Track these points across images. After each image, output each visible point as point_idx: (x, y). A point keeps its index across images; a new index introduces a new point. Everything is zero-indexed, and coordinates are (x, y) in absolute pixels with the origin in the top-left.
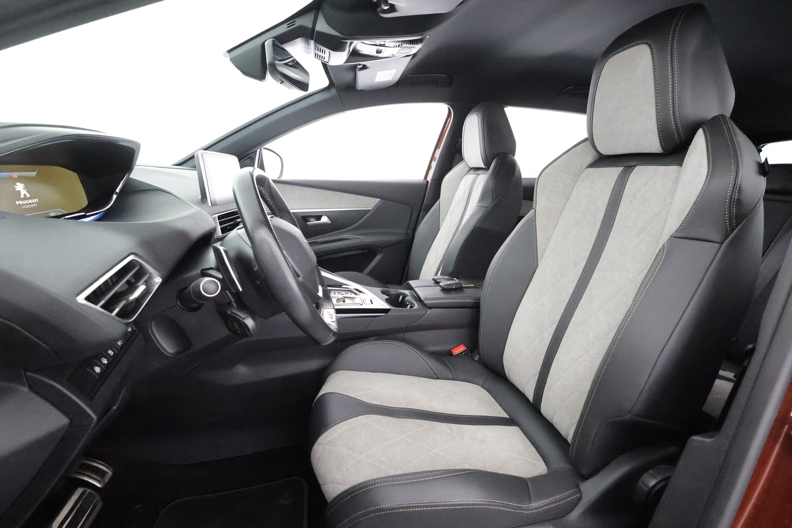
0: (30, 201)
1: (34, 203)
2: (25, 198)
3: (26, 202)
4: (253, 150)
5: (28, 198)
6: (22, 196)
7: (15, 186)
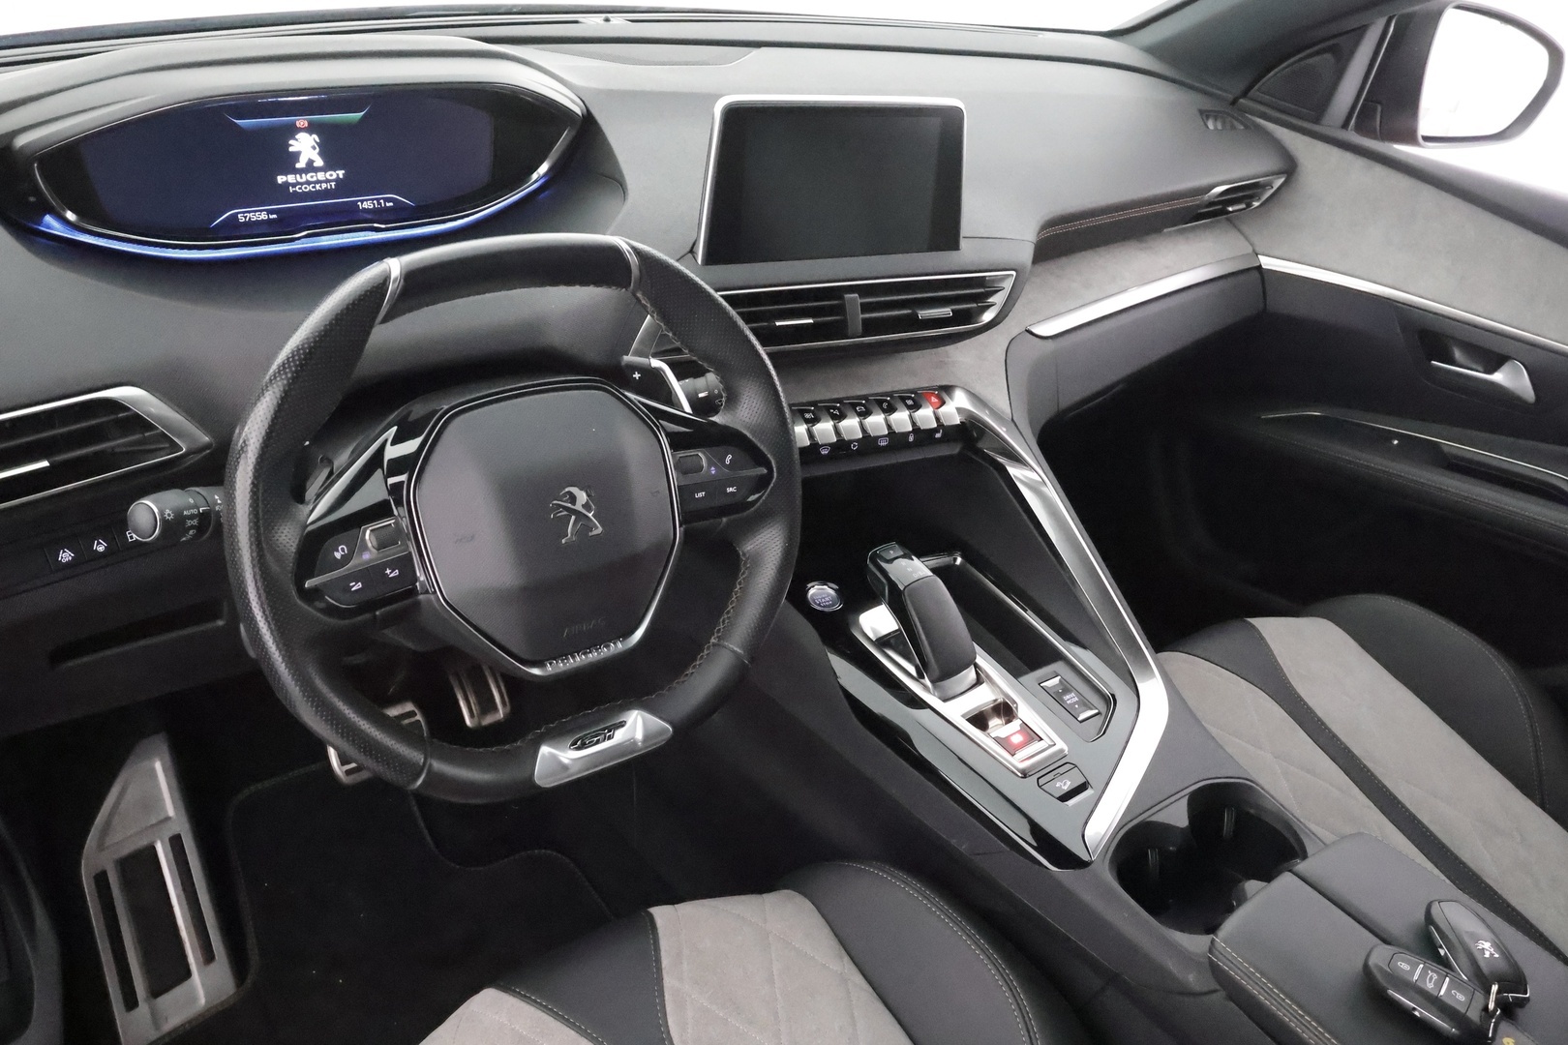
0: (321, 176)
1: (327, 181)
2: (310, 167)
3: (309, 177)
4: (1352, 23)
5: (317, 170)
6: (301, 164)
7: (291, 142)
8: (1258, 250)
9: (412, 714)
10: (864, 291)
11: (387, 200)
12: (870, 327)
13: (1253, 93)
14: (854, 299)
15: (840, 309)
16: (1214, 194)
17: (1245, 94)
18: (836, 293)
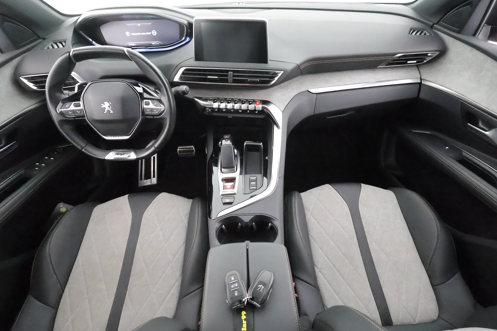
8: (423, 78)
9: (193, 148)
10: (234, 71)
11: (158, 43)
12: (235, 81)
13: (441, 22)
14: (231, 74)
15: (227, 76)
16: (396, 56)
17: (437, 23)
18: (227, 71)
